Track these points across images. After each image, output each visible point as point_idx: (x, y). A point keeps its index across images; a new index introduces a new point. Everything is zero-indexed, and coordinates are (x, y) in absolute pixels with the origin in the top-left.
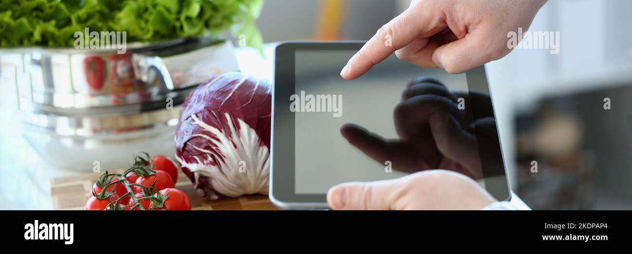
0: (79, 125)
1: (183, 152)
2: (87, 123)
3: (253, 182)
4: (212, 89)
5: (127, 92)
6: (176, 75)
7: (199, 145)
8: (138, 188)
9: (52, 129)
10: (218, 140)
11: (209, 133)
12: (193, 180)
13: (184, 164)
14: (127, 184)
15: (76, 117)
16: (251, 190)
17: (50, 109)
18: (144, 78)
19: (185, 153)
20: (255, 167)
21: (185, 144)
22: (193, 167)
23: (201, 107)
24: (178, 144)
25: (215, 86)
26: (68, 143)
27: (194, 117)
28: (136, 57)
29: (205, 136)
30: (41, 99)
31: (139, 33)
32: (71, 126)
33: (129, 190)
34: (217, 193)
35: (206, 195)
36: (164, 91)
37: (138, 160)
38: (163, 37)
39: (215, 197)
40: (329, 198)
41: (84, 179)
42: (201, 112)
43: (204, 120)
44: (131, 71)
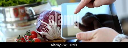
0: (13, 25)
1: (39, 29)
2: (15, 25)
3: (56, 36)
4: (45, 13)
5: (24, 17)
6: (36, 11)
7: (42, 27)
8: (28, 39)
9: (6, 27)
10: (47, 26)
11: (45, 24)
12: (41, 36)
13: (39, 32)
14: (25, 38)
15: (12, 23)
16: (56, 38)
17: (5, 22)
18: (28, 13)
19: (39, 30)
20: (57, 32)
21: (39, 27)
22: (41, 33)
23: (42, 18)
24: (37, 28)
25: (46, 13)
26: (10, 30)
27: (40, 20)
28: (26, 8)
29: (44, 25)
30: (3, 20)
31: (26, 2)
32: (11, 26)
33: (25, 39)
34: (47, 39)
35: (45, 40)
36: (33, 16)
37: (27, 32)
38: (32, 2)
39: (47, 40)
40: (77, 36)
41: (14, 38)
42: (42, 19)
43: (43, 21)
44: (25, 11)
